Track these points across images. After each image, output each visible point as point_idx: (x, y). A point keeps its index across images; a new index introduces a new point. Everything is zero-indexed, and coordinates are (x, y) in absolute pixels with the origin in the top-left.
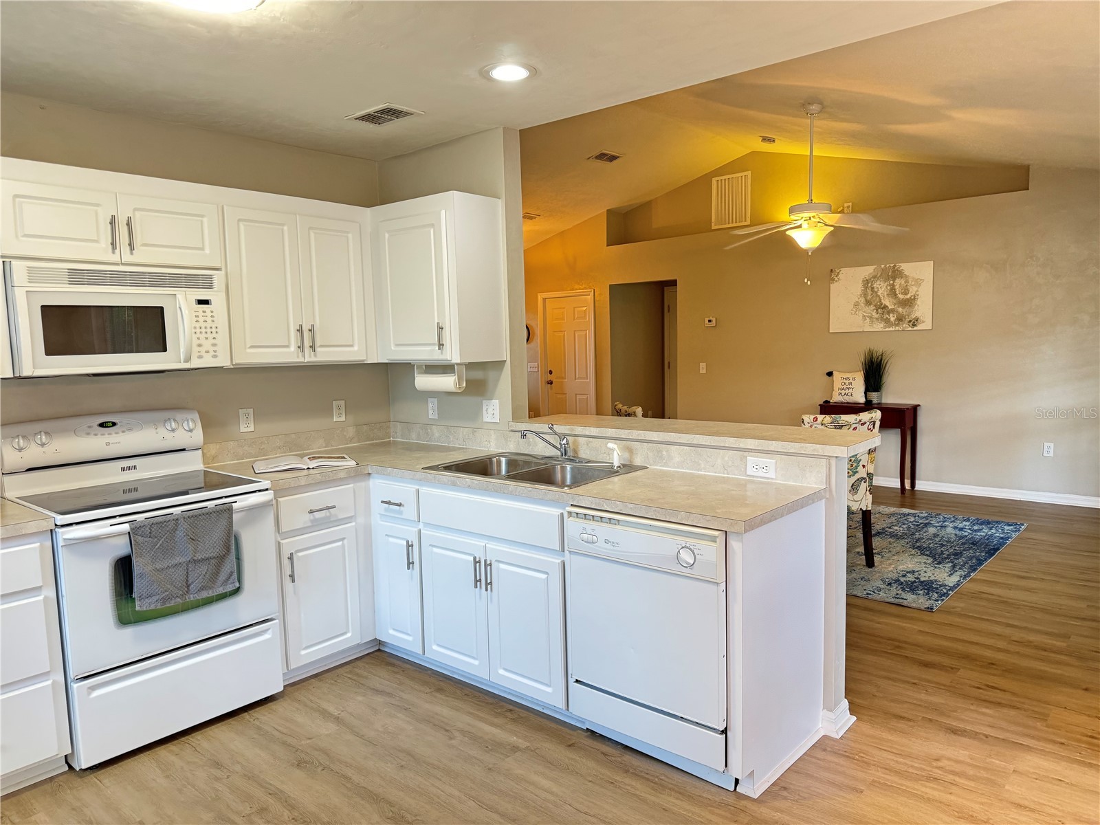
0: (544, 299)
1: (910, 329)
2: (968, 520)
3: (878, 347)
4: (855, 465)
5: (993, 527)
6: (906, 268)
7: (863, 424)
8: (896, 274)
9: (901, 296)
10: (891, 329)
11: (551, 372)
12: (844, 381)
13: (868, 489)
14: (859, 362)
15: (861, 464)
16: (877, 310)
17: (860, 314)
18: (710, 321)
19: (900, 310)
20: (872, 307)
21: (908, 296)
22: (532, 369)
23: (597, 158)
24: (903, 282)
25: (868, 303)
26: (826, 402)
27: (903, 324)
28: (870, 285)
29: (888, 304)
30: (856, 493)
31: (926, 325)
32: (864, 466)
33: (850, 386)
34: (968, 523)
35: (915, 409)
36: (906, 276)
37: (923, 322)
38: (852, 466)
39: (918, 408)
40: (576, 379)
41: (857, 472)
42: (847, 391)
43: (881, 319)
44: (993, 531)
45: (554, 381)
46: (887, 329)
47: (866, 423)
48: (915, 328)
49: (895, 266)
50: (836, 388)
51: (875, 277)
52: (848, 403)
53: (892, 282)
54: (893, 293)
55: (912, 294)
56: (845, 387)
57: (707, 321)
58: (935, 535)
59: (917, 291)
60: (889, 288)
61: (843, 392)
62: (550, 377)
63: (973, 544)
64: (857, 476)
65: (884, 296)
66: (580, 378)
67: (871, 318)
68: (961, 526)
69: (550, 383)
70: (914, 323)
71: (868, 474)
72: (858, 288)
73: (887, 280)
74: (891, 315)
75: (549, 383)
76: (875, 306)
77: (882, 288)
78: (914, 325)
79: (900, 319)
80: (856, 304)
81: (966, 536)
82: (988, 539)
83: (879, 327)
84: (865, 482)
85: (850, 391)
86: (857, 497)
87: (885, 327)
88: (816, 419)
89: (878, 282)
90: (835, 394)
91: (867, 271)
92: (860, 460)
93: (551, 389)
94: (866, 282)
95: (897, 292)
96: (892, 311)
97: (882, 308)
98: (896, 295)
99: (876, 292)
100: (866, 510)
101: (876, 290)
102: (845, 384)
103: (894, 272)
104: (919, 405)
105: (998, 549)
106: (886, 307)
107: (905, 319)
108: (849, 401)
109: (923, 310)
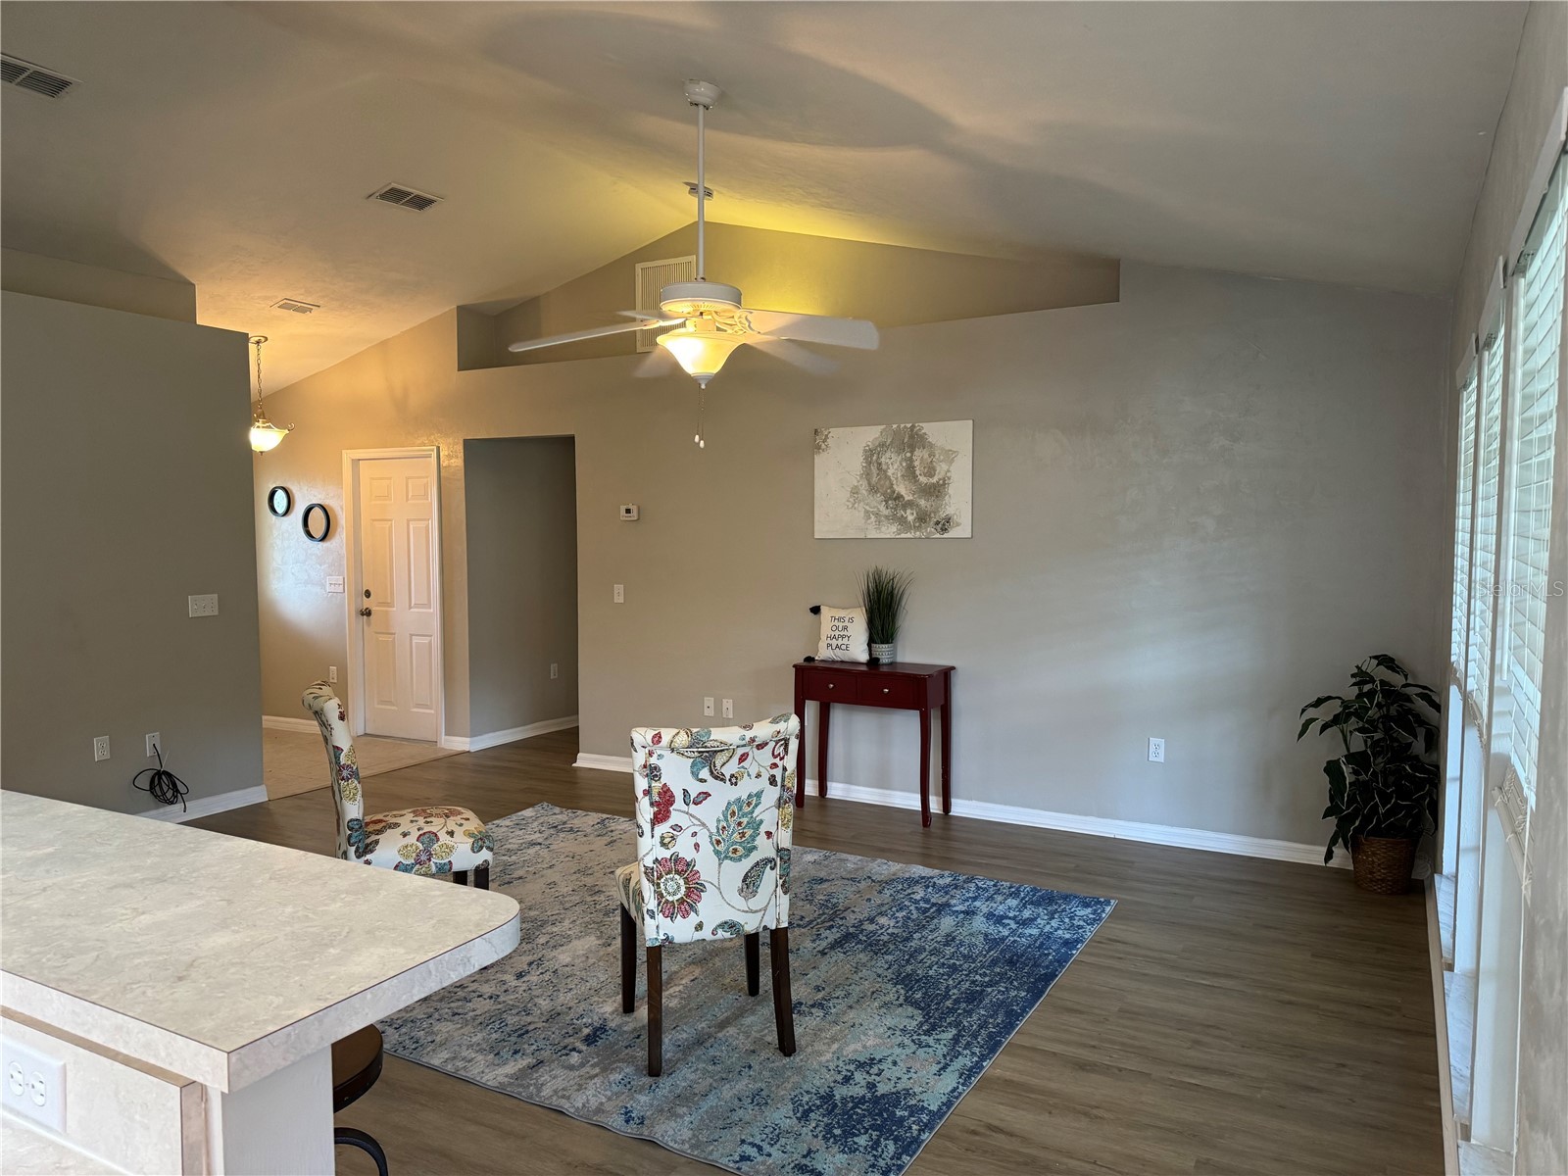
0: (356, 462)
1: (938, 536)
2: (1015, 895)
3: (890, 565)
4: (749, 832)
5: (1056, 911)
6: (933, 430)
7: (760, 747)
8: (913, 441)
9: (923, 479)
10: (909, 535)
11: (368, 594)
12: (836, 623)
13: (780, 882)
14: (858, 591)
15: (763, 829)
16: (886, 502)
17: (861, 507)
18: (628, 511)
19: (922, 502)
20: (879, 497)
21: (934, 480)
22: (332, 589)
23: (383, 197)
24: (926, 456)
25: (873, 489)
26: (809, 659)
27: (926, 528)
28: (874, 458)
29: (903, 492)
30: (754, 893)
31: (962, 530)
32: (769, 834)
33: (845, 633)
34: (1013, 902)
35: (946, 674)
36: (931, 445)
37: (958, 525)
38: (743, 835)
39: (952, 672)
40: (410, 608)
41: (755, 848)
42: (840, 642)
43: (896, 518)
44: (1054, 923)
45: (374, 609)
46: (903, 536)
47: (767, 744)
48: (946, 535)
49: (913, 426)
50: (823, 637)
51: (882, 445)
52: (842, 662)
53: (908, 455)
54: (910, 473)
55: (940, 477)
56: (837, 633)
57: (623, 512)
58: (950, 939)
59: (948, 471)
60: (904, 464)
61: (834, 642)
62: (367, 603)
63: (1011, 962)
64: (755, 857)
65: (897, 479)
66: (417, 606)
67: (877, 515)
68: (1001, 910)
69: (367, 613)
70: (944, 525)
71: (779, 850)
72: (857, 463)
73: (900, 450)
74: (909, 511)
75: (363, 614)
76: (883, 494)
77: (893, 464)
78: (944, 530)
79: (923, 518)
80: (855, 491)
81: (1003, 939)
82: (1040, 947)
83: (890, 531)
84: (772, 869)
85: (845, 641)
86: (756, 903)
87: (899, 532)
88: (657, 739)
89: (888, 455)
90: (822, 645)
91: (871, 434)
92: (761, 822)
93: (369, 624)
94: (872, 455)
95: (918, 473)
96: (910, 504)
97: (895, 499)
98: (915, 477)
99: (885, 471)
100: (777, 929)
101: (884, 467)
102: (837, 628)
103: (912, 437)
104: (953, 668)
105: (1053, 976)
106: (899, 497)
107: (930, 518)
108: (843, 659)
109: (958, 502)
